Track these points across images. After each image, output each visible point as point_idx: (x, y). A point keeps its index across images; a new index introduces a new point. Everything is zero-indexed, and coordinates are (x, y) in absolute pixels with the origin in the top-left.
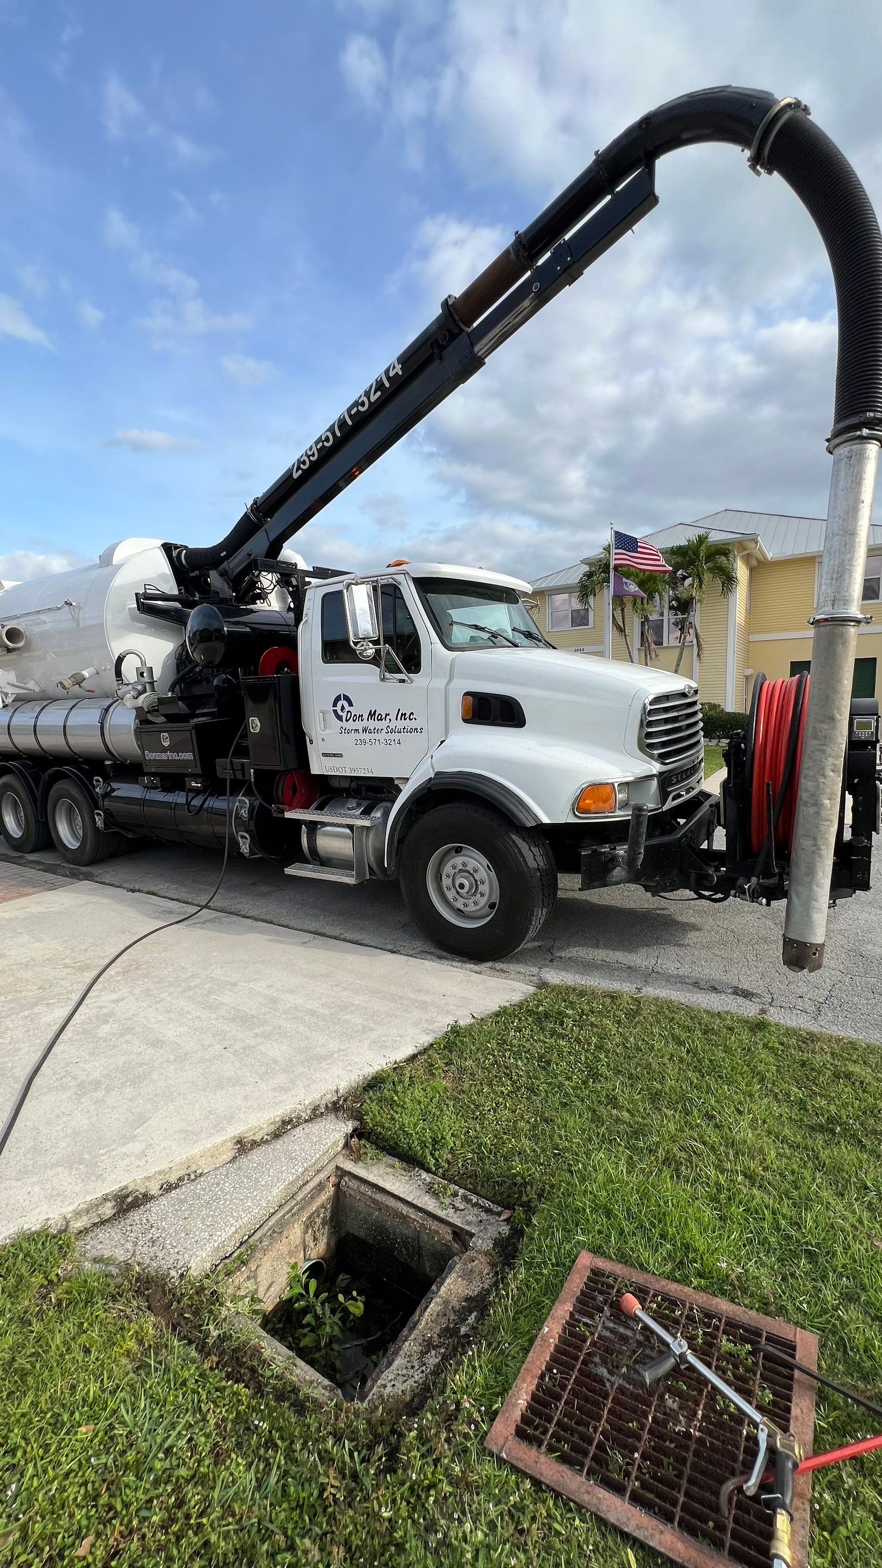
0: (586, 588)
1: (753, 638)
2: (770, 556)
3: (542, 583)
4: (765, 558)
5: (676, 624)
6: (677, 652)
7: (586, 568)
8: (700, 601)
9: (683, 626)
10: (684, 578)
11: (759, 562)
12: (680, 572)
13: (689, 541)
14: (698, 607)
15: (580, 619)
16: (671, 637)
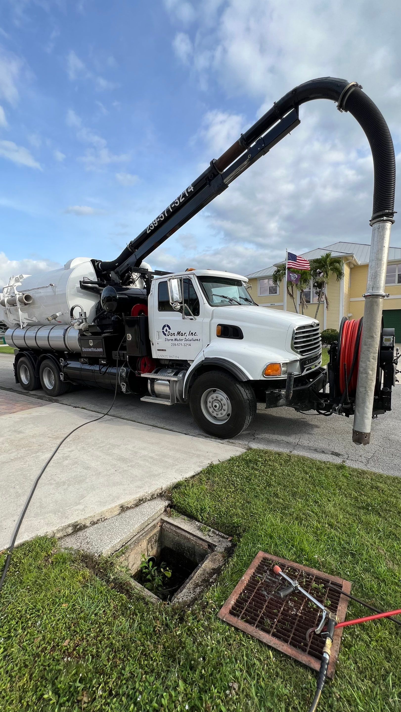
0: (277, 277)
1: (352, 299)
2: (359, 263)
3: (256, 275)
4: (357, 264)
5: (317, 293)
6: (317, 306)
7: (276, 269)
8: (327, 283)
9: (322, 294)
10: (320, 273)
11: (354, 265)
12: (318, 270)
13: (322, 256)
14: (326, 286)
15: (273, 291)
16: (314, 299)
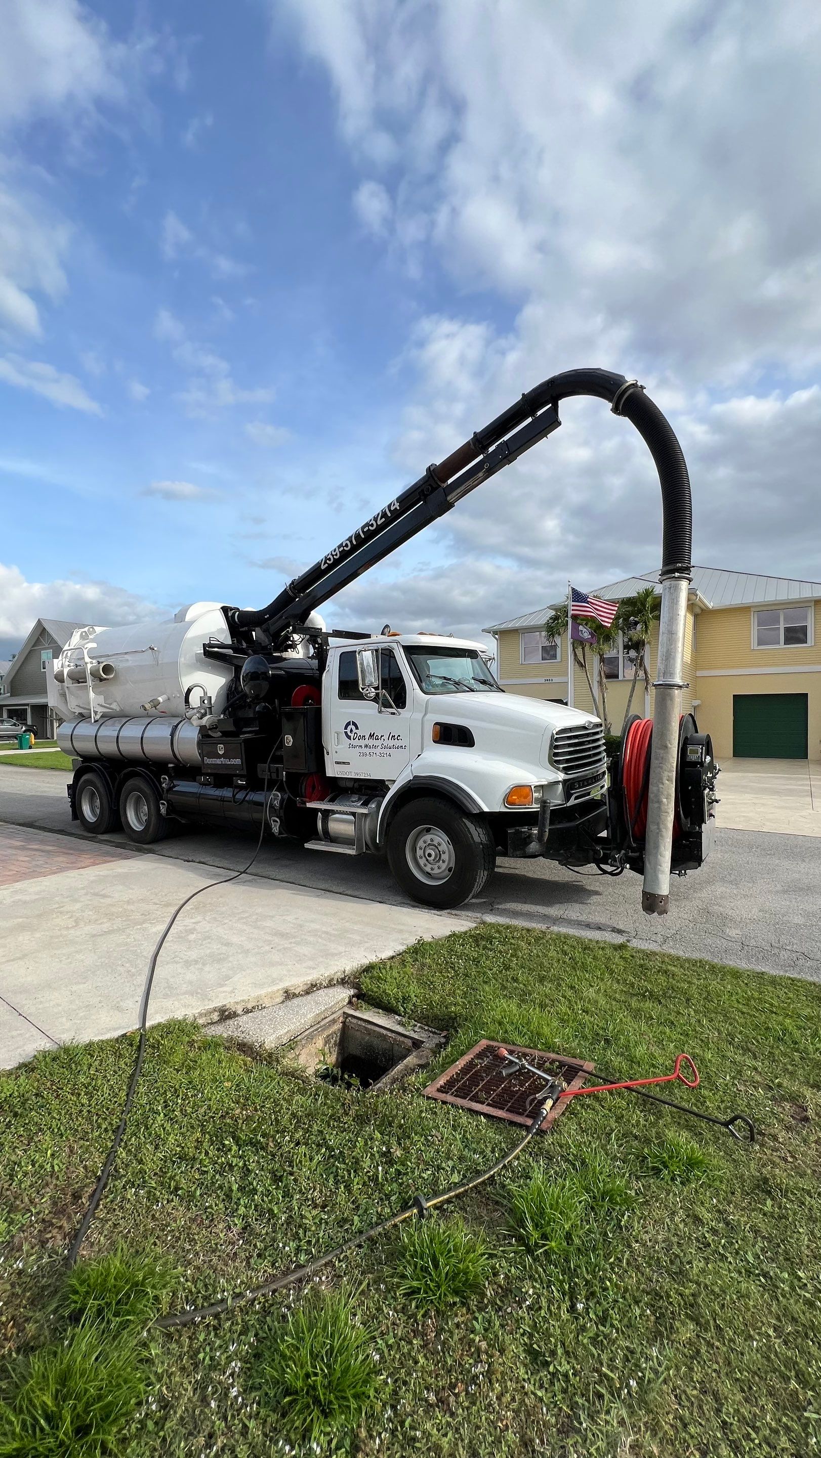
0: (554, 627)
1: (699, 674)
2: (711, 605)
3: (517, 622)
4: (708, 608)
5: (631, 660)
6: (630, 685)
7: (553, 613)
8: (649, 643)
9: (639, 663)
10: (636, 623)
11: (702, 610)
12: (632, 618)
13: (638, 593)
14: (647, 647)
15: (549, 653)
16: (627, 672)
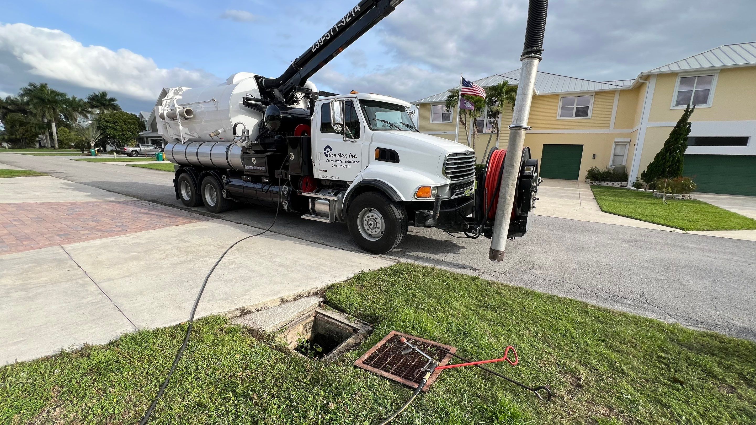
0: (449, 103)
2: (538, 93)
3: (429, 99)
5: (491, 123)
6: (489, 136)
7: (450, 94)
8: (502, 113)
9: (494, 125)
10: (496, 101)
12: (494, 98)
13: (498, 84)
14: (500, 116)
15: (446, 117)
16: (488, 130)
